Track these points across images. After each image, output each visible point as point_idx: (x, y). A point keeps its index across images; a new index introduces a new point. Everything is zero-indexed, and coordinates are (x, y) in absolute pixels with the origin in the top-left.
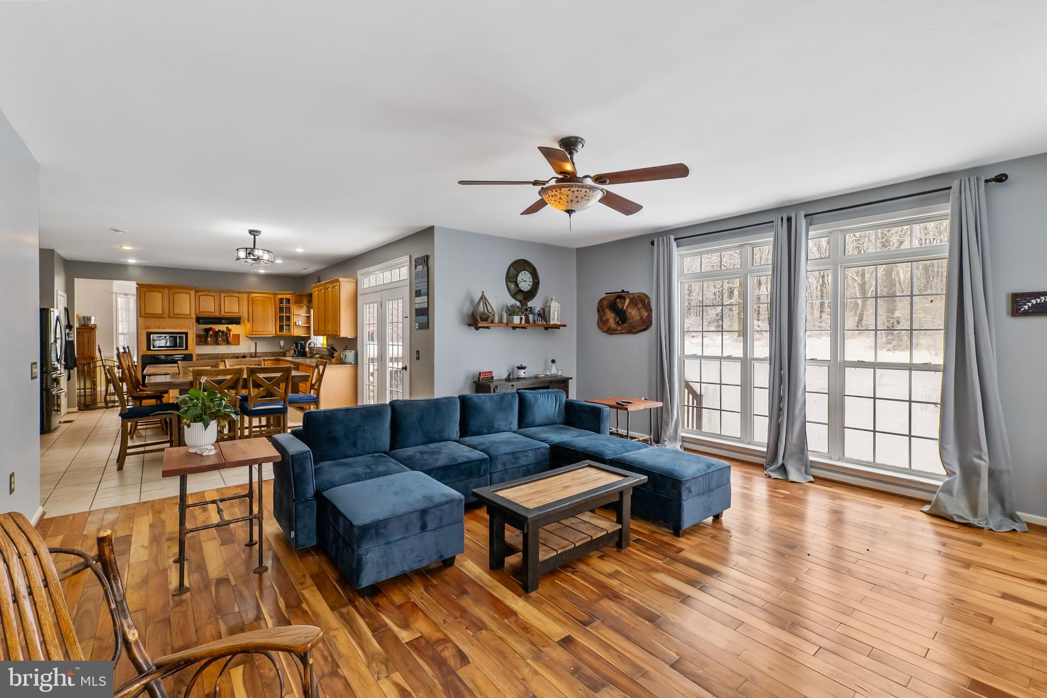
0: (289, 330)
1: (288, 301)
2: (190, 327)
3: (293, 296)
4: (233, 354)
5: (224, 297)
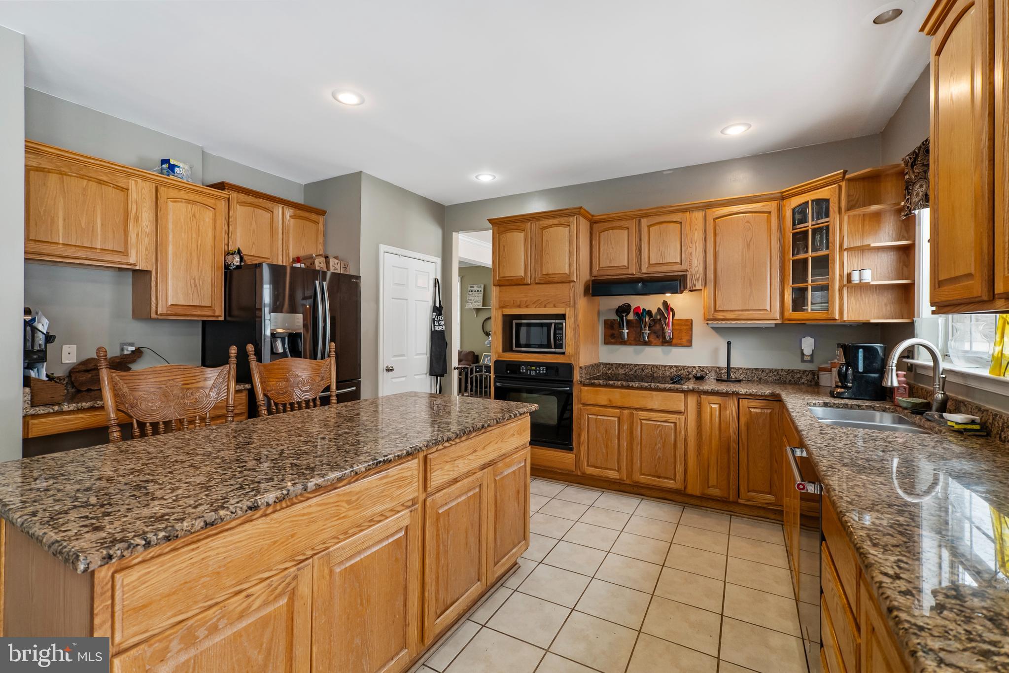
0: (827, 302)
1: (822, 207)
2: (570, 301)
3: (840, 187)
4: (675, 369)
5: (649, 227)
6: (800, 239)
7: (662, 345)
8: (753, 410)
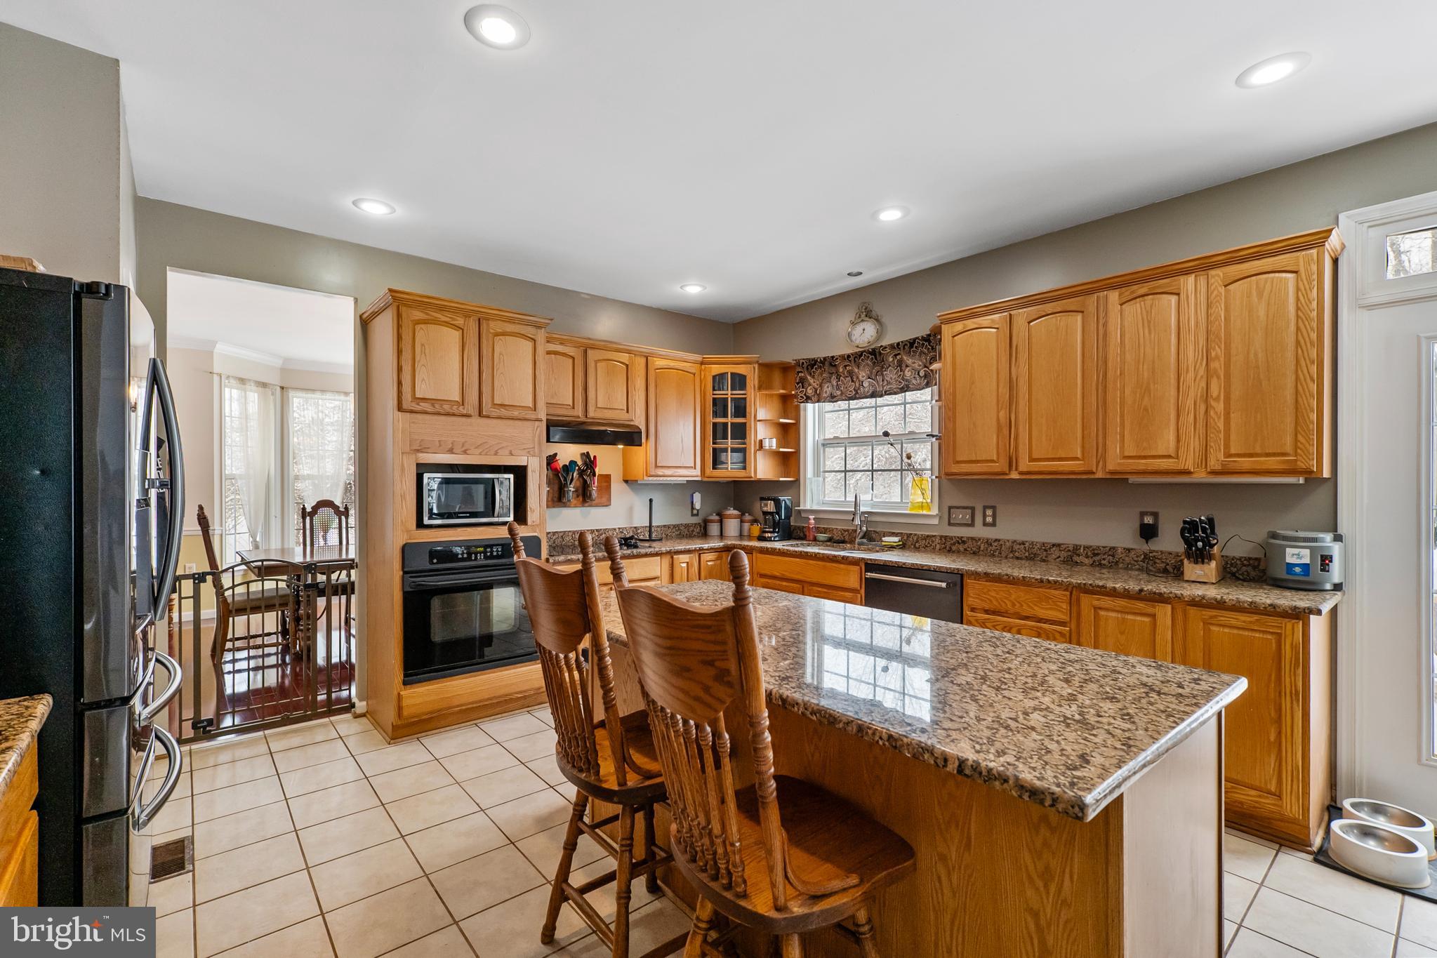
0: (743, 463)
1: (740, 381)
2: (534, 448)
3: (754, 368)
4: (597, 534)
5: (596, 362)
6: (719, 406)
7: (583, 506)
8: (709, 563)
